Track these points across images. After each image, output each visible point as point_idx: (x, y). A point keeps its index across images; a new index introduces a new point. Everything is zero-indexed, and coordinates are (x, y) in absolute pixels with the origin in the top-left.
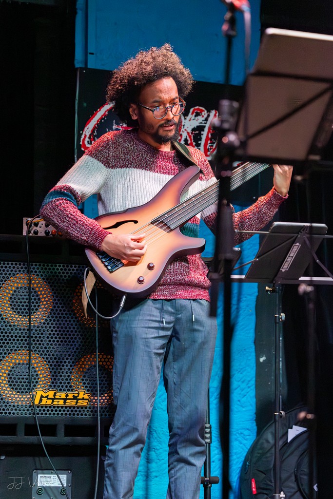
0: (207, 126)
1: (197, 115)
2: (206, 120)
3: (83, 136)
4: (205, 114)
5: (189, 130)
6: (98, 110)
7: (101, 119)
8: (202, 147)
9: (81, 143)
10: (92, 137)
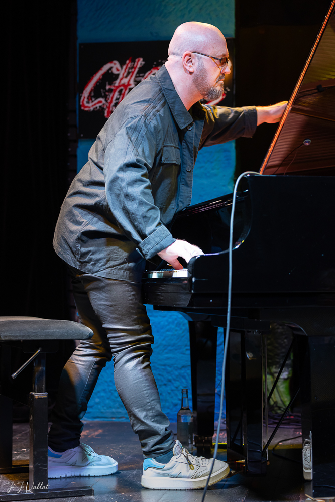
3: (82, 98)
6: (94, 75)
7: (97, 82)
9: (81, 104)
10: (90, 98)
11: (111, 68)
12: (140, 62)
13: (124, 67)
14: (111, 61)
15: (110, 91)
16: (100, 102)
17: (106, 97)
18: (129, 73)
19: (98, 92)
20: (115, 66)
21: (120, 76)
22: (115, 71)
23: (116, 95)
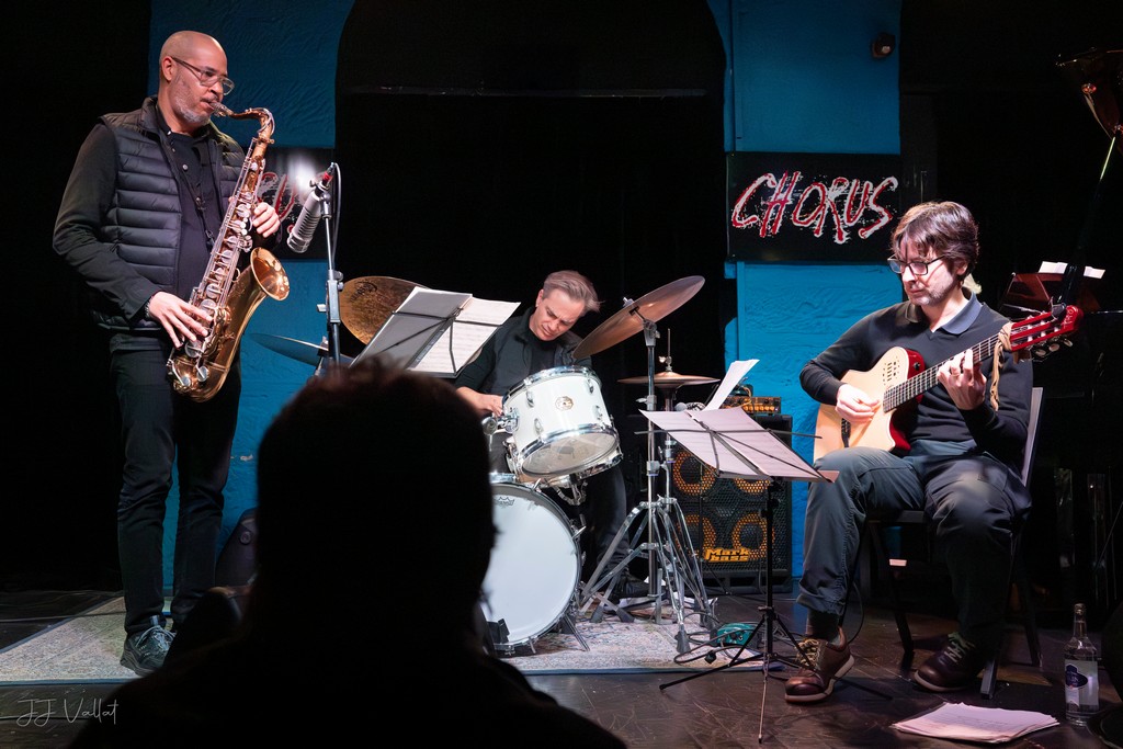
0: (850, 194)
1: (840, 185)
2: (849, 189)
3: (733, 214)
4: (847, 183)
5: (833, 200)
6: (747, 188)
7: (750, 196)
8: (845, 215)
9: (732, 220)
10: (742, 214)
11: (766, 181)
12: (798, 176)
13: (780, 181)
14: (765, 173)
15: (765, 207)
16: (754, 219)
17: (760, 214)
18: (785, 188)
19: (750, 208)
20: (770, 179)
21: (777, 191)
22: (769, 185)
23: (772, 210)
